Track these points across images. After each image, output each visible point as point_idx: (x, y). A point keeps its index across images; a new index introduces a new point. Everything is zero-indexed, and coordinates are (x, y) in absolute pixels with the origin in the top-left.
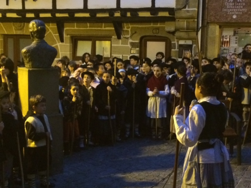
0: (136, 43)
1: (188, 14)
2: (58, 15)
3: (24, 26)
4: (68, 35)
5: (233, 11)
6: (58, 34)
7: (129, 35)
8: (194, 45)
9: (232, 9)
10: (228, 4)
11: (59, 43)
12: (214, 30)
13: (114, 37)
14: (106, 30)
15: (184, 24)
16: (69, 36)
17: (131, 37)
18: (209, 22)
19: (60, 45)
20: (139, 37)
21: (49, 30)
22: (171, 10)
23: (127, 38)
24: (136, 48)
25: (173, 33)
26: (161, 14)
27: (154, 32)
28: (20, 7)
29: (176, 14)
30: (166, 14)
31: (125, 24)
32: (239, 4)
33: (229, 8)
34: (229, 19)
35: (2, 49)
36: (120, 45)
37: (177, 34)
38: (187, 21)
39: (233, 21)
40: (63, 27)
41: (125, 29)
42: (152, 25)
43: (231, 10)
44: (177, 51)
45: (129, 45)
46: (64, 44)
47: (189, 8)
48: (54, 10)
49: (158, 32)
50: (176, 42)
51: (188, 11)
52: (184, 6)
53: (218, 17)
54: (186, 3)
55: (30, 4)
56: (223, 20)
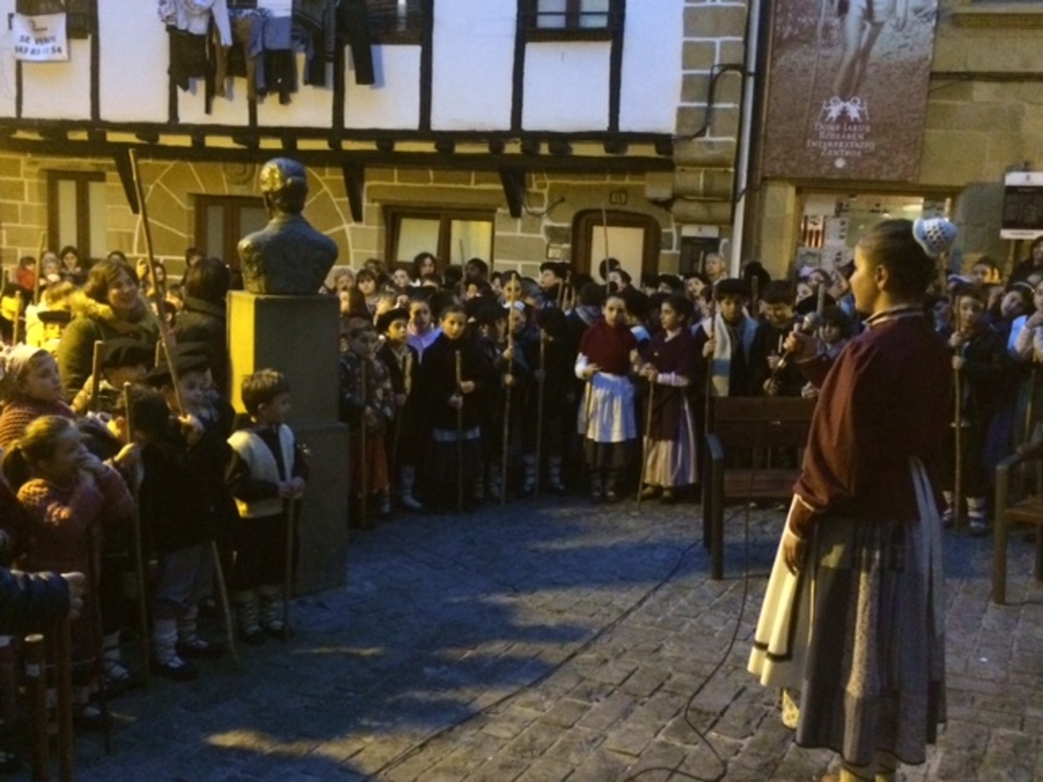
0: (562, 229)
1: (711, 152)
2: (348, 145)
3: (252, 174)
4: (373, 201)
5: (837, 148)
6: (346, 199)
7: (542, 206)
8: (724, 241)
9: (834, 140)
10: (822, 127)
11: (349, 222)
12: (782, 198)
13: (503, 211)
14: (479, 191)
15: (698, 180)
16: (377, 205)
17: (549, 211)
18: (768, 175)
19: (352, 229)
20: (571, 214)
21: (320, 187)
22: (661, 141)
23: (539, 216)
24: (561, 243)
25: (666, 205)
26: (634, 151)
27: (614, 200)
28: (243, 120)
29: (676, 152)
30: (649, 151)
31: (533, 176)
32: (855, 128)
33: (824, 140)
34: (824, 171)
35: (192, 236)
36: (519, 234)
37: (678, 207)
38: (706, 172)
39: (836, 176)
40: (361, 180)
41: (534, 189)
42: (608, 181)
43: (830, 144)
44: (674, 256)
45: (542, 236)
46: (362, 226)
47: (712, 134)
48: (337, 132)
49: (623, 201)
50: (673, 230)
51: (710, 145)
52: (697, 130)
53: (793, 164)
54: (707, 120)
55: (272, 113)
56: (809, 173)
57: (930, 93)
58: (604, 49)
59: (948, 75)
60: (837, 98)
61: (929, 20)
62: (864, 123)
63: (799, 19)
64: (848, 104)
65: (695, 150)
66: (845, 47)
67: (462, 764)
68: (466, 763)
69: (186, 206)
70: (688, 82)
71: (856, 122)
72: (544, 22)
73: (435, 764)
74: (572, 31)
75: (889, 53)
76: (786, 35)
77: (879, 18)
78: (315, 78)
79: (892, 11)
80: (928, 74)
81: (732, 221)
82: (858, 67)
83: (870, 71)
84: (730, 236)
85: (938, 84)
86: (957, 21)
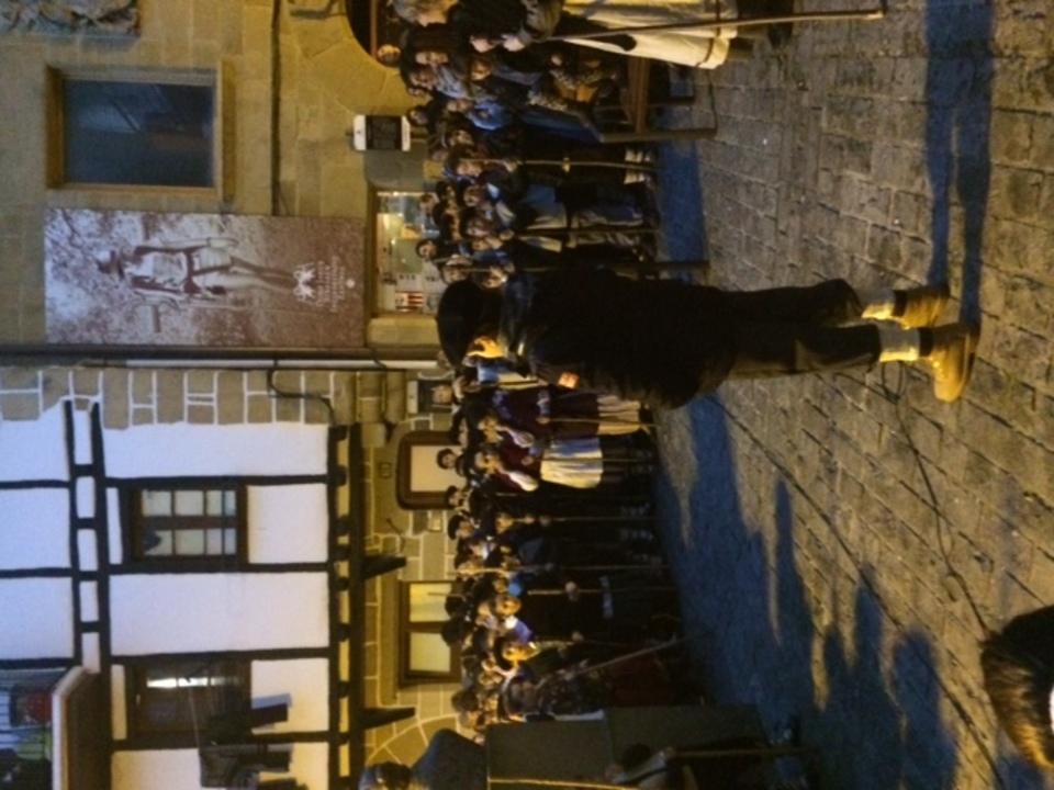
0: (415, 519)
1: (344, 393)
2: (344, 726)
4: (395, 698)
5: (338, 287)
6: (394, 725)
7: (393, 540)
8: (420, 376)
9: (332, 290)
10: (320, 300)
11: (415, 721)
12: (382, 330)
13: (400, 574)
14: (383, 598)
15: (368, 403)
16: (398, 694)
17: (399, 531)
18: (362, 343)
19: (422, 717)
20: (402, 512)
21: (383, 751)
22: (335, 436)
23: (404, 541)
24: (427, 519)
25: (390, 428)
26: (344, 459)
27: (386, 474)
29: (344, 423)
30: (343, 447)
31: (368, 548)
32: (320, 273)
33: (331, 298)
34: (356, 296)
36: (420, 559)
37: (392, 417)
38: (363, 395)
39: (362, 286)
40: (375, 711)
41: (379, 547)
42: (371, 480)
43: (334, 293)
44: (435, 419)
45: (422, 537)
46: (418, 707)
47: (327, 392)
48: (332, 737)
49: (388, 466)
50: (412, 421)
51: (337, 394)
52: (323, 405)
53: (352, 322)
54: (317, 398)
56: (359, 309)
57: (289, 214)
58: (256, 493)
59: (275, 200)
60: (295, 290)
61: (229, 220)
62: (316, 266)
63: (229, 326)
64: (301, 280)
65: (342, 406)
66: (251, 287)
67: (907, 584)
70: (284, 416)
71: (316, 273)
72: (231, 548)
74: (239, 522)
75: (257, 251)
76: (243, 336)
77: (227, 261)
78: (283, 761)
79: (222, 251)
80: (274, 218)
81: (403, 370)
82: (268, 275)
83: (272, 265)
84: (414, 371)
85: (282, 209)
86: (229, 198)
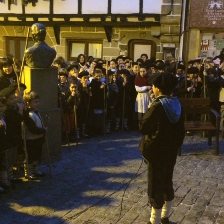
0: (125, 45)
1: (172, 20)
2: (55, 19)
3: (24, 30)
4: (63, 37)
5: (213, 18)
6: (55, 37)
7: (118, 38)
8: (177, 48)
10: (208, 11)
11: (55, 45)
12: (195, 34)
13: (105, 40)
14: (97, 34)
15: (168, 29)
16: (64, 39)
17: (120, 40)
18: (191, 27)
19: (56, 47)
20: (127, 41)
22: (157, 16)
23: (117, 41)
24: (124, 50)
25: (158, 37)
26: (148, 20)
27: (141, 36)
28: (21, 12)
29: (161, 20)
30: (152, 20)
31: (115, 28)
32: (219, 11)
33: (209, 15)
34: (209, 25)
35: (5, 50)
36: (111, 47)
37: (162, 38)
38: (171, 26)
39: (213, 27)
40: (59, 30)
41: (115, 33)
42: (139, 29)
43: (211, 16)
44: (161, 53)
45: (118, 48)
46: (60, 46)
47: (173, 14)
48: (51, 15)
49: (144, 36)
50: (160, 45)
51: (172, 17)
52: (169, 12)
53: (199, 23)
54: (171, 10)
55: (30, 9)
56: (204, 26)
60: (213, 1)
62: (222, 9)
64: (217, 3)
65: (167, 19)
67: (103, 214)
68: (105, 214)
69: (3, 40)
71: (219, 9)
73: (95, 215)
81: (179, 42)
84: (179, 47)
